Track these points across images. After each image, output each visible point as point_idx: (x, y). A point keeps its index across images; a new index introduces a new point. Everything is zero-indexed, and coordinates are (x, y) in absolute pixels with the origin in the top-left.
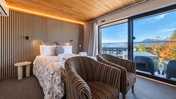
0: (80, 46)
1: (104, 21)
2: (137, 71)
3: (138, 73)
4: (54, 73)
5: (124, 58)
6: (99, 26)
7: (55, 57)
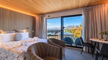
0: (33, 31)
1: (49, 16)
2: (66, 44)
3: (66, 46)
4: (19, 56)
5: (59, 39)
6: (46, 19)
7: (14, 42)
